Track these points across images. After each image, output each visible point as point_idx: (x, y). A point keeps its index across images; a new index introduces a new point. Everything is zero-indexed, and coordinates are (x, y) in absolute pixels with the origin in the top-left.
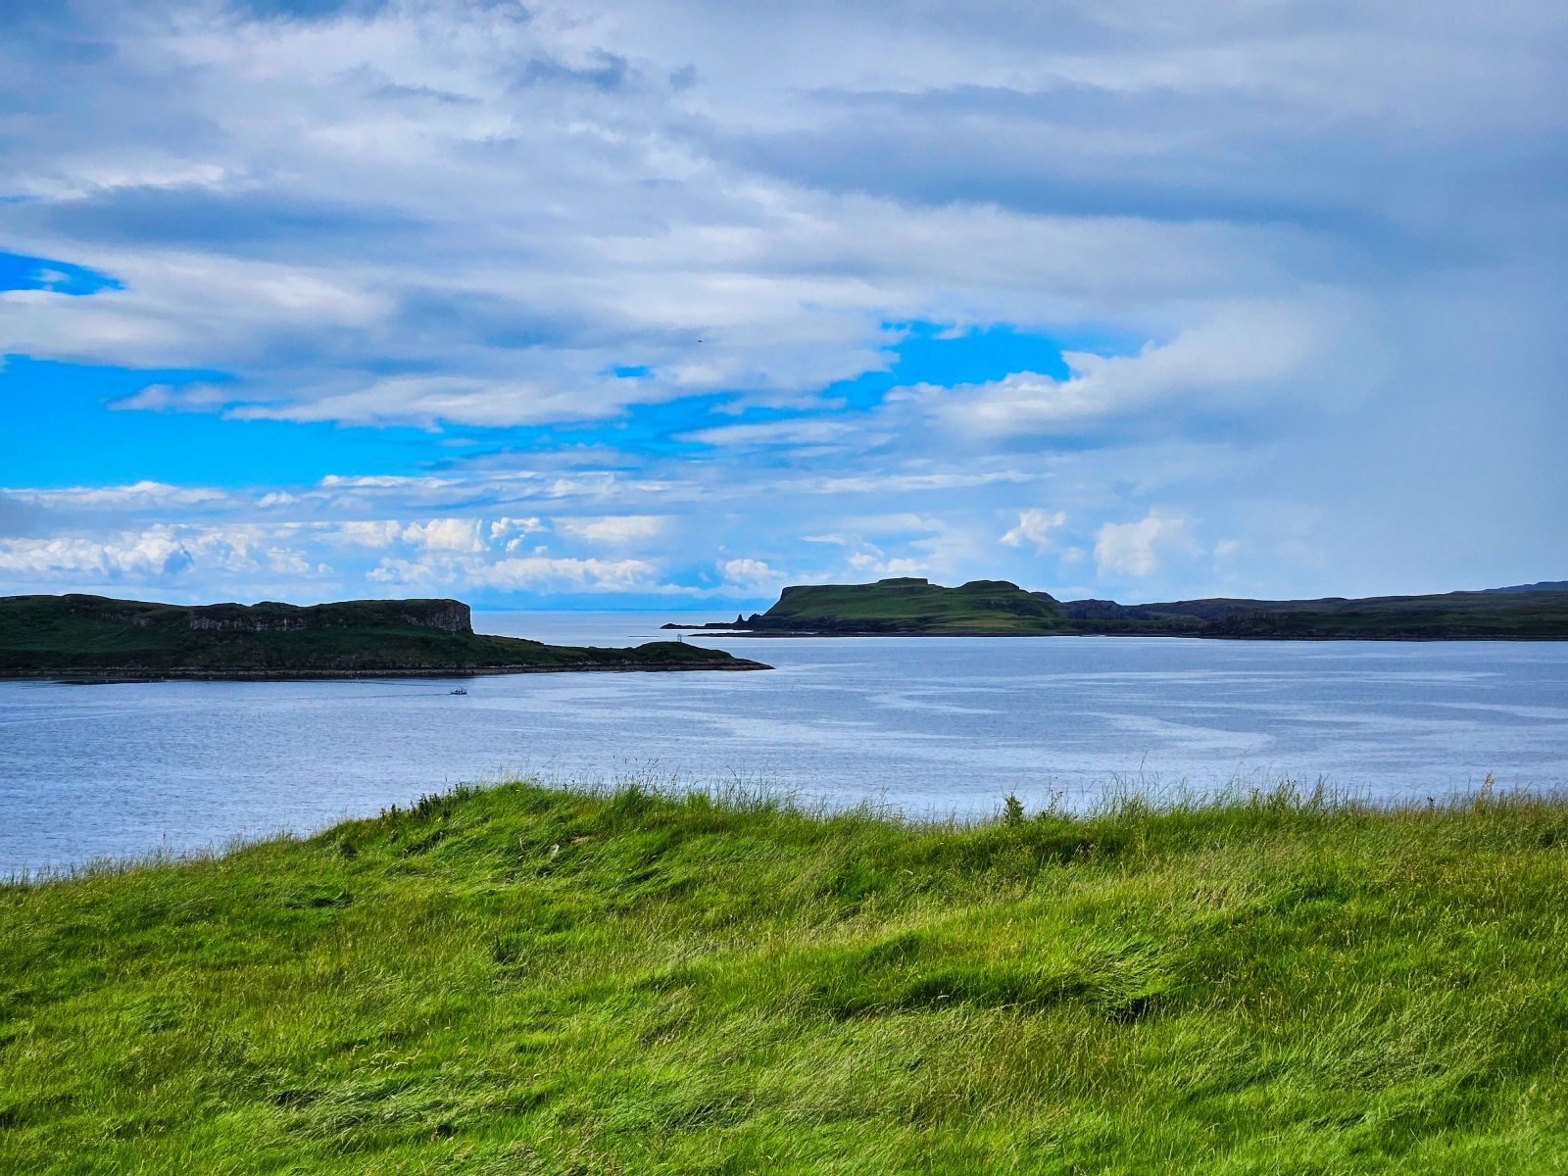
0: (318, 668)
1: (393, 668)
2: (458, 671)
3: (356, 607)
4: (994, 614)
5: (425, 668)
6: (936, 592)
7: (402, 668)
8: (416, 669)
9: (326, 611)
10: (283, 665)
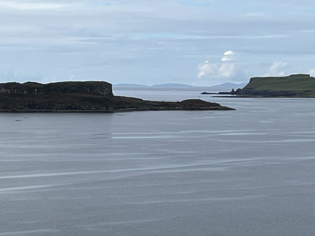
0: (49, 109)
1: (80, 109)
2: (106, 111)
3: (65, 84)
5: (93, 109)
6: (313, 80)
7: (83, 109)
8: (89, 109)
9: (53, 86)
10: (35, 108)
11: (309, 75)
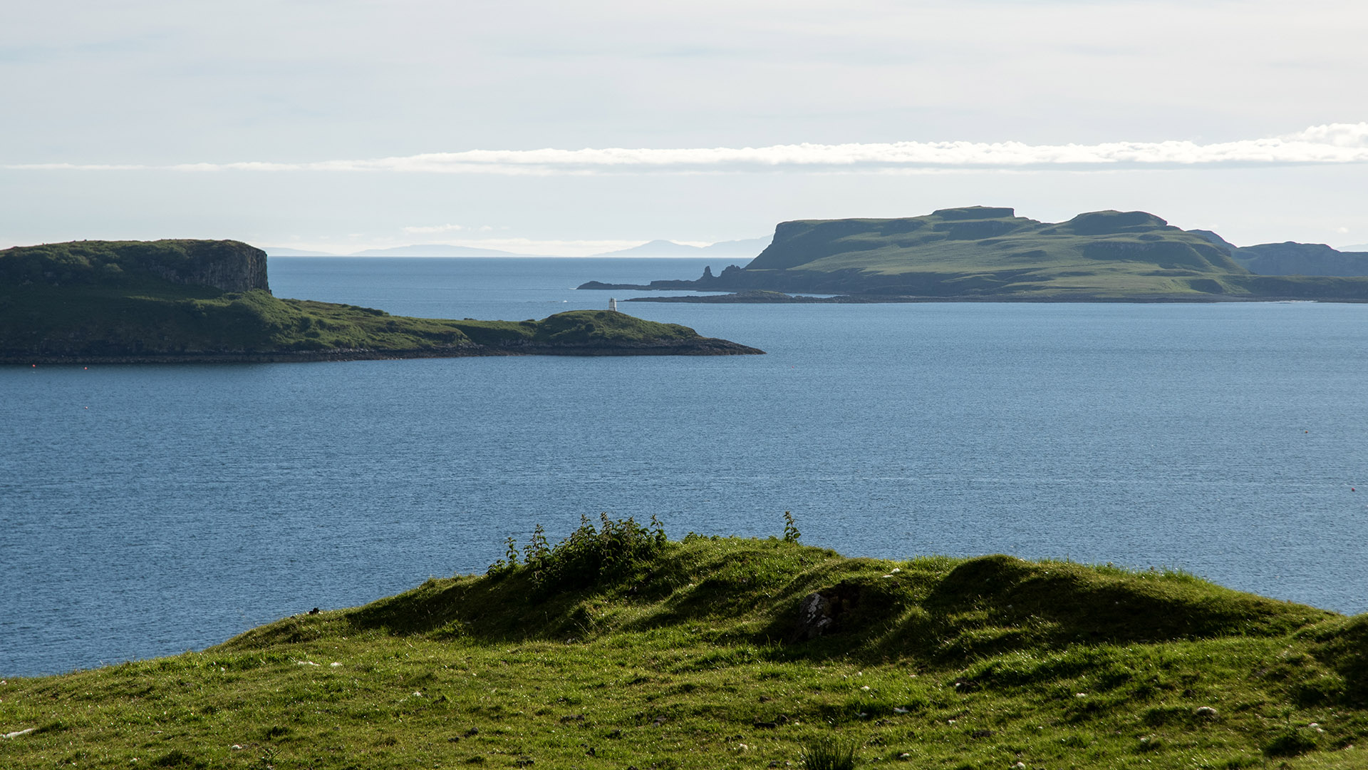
4: (1121, 265)
6: (1029, 230)
11: (1010, 211)
